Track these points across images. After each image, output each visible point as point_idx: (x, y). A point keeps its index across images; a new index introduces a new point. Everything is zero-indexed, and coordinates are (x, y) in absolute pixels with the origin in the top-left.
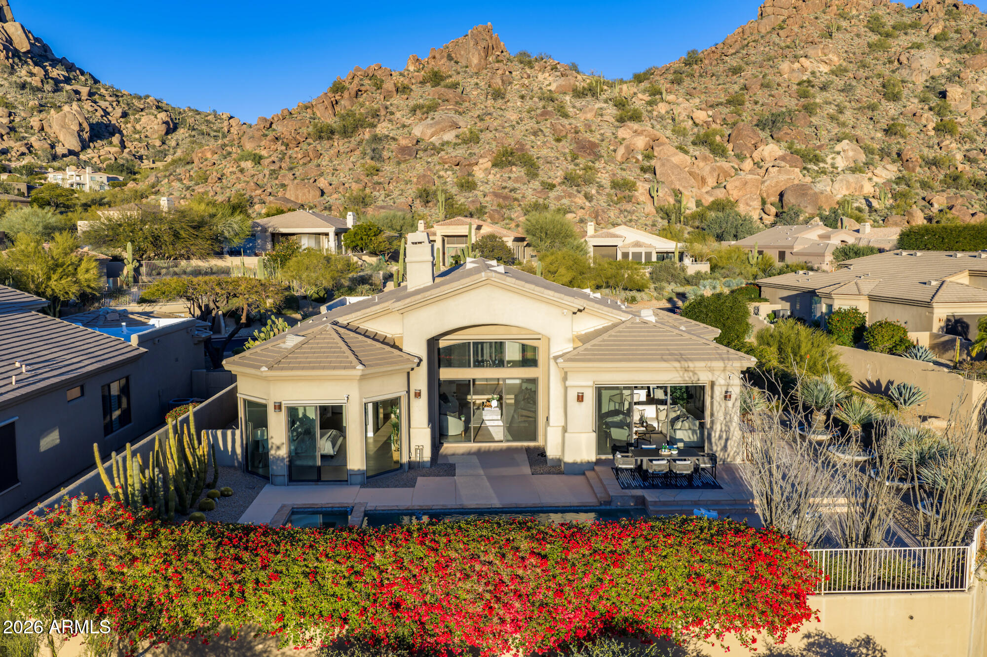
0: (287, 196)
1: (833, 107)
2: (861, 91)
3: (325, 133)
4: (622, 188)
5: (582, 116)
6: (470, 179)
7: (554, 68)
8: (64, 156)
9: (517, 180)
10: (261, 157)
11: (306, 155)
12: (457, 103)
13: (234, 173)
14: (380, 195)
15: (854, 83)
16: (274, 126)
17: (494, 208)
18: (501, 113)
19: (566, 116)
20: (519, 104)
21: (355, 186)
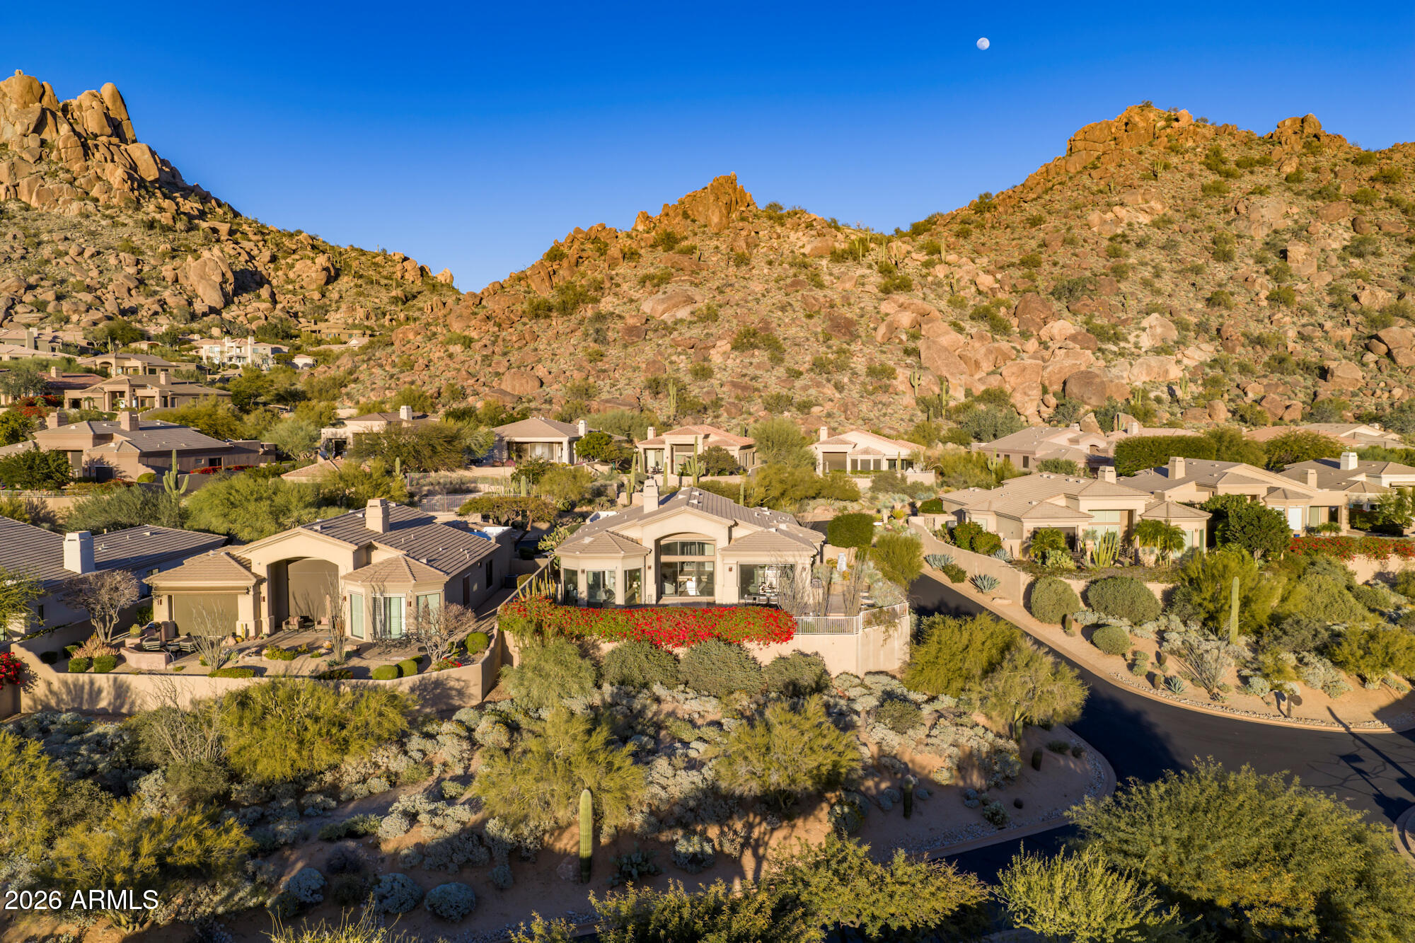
0: (503, 387)
1: (1150, 268)
2: (1186, 249)
3: (541, 311)
4: (880, 374)
5: (839, 286)
6: (706, 364)
7: (810, 226)
8: (204, 314)
9: (759, 366)
10: (471, 340)
11: (522, 337)
12: (693, 272)
13: (440, 358)
14: (604, 384)
15: (1179, 238)
16: (484, 303)
17: (731, 400)
18: (744, 283)
19: (820, 286)
20: (766, 271)
21: (576, 374)
